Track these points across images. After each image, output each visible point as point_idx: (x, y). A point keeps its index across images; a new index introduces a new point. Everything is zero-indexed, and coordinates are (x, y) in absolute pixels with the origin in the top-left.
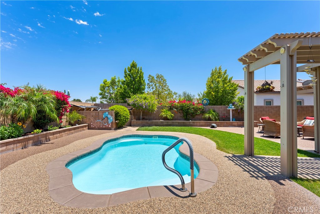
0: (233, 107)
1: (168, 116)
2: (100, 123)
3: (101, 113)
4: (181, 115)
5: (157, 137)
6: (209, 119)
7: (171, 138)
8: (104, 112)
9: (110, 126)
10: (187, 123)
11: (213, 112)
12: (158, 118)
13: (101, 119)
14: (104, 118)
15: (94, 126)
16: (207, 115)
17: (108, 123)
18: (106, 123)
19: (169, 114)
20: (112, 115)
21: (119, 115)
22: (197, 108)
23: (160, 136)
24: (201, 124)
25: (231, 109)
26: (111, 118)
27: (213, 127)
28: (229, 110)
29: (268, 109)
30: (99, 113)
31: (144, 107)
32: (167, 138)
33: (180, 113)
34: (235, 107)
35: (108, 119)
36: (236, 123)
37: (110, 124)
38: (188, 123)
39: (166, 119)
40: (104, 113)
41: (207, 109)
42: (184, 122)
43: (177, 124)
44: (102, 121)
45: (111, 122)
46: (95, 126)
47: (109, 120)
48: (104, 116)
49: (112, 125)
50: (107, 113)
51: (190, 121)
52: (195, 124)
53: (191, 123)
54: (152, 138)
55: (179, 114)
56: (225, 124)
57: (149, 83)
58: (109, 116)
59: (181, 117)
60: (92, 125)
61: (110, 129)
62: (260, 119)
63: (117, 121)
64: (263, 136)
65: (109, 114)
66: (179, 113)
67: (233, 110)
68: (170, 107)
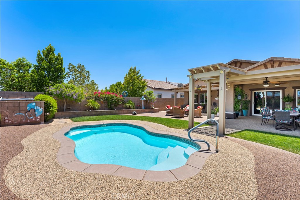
0: (145, 98)
1: (95, 106)
2: (21, 117)
3: (24, 104)
4: (106, 105)
5: (106, 126)
6: (130, 108)
7: (120, 125)
8: (28, 103)
9: (38, 120)
11: (132, 103)
12: (82, 108)
13: (24, 112)
14: (29, 110)
15: (10, 122)
16: (128, 105)
17: (35, 116)
18: (32, 116)
19: (96, 104)
20: (41, 107)
21: (51, 106)
22: (120, 99)
23: (108, 125)
24: (125, 112)
25: (143, 100)
26: (41, 110)
27: (135, 114)
28: (142, 101)
30: (20, 103)
31: (75, 97)
32: (115, 125)
33: (104, 103)
35: (35, 111)
36: (147, 110)
37: (39, 117)
39: (93, 109)
40: (29, 105)
41: (126, 100)
42: (111, 111)
43: (105, 113)
44: (25, 114)
45: (40, 115)
46: (13, 121)
47: (36, 113)
48: (28, 108)
49: (41, 119)
50: (34, 104)
51: (116, 110)
52: (120, 112)
53: (117, 112)
54: (101, 127)
55: (104, 105)
56: (141, 111)
57: (69, 72)
58: (37, 108)
59: (106, 106)
60: (7, 120)
61: (39, 123)
62: (166, 107)
63: (48, 113)
64: (173, 118)
65: (36, 105)
67: (144, 101)
68: (95, 97)
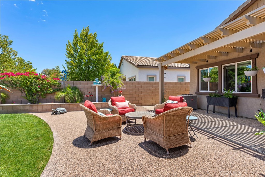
0: (99, 82)
10: (19, 107)
24: (45, 107)
28: (95, 87)
29: (145, 86)
33: (21, 91)
34: (102, 83)
38: (22, 107)
51: (29, 104)
52: (35, 108)
53: (28, 108)
66: (19, 91)
67: (100, 86)
